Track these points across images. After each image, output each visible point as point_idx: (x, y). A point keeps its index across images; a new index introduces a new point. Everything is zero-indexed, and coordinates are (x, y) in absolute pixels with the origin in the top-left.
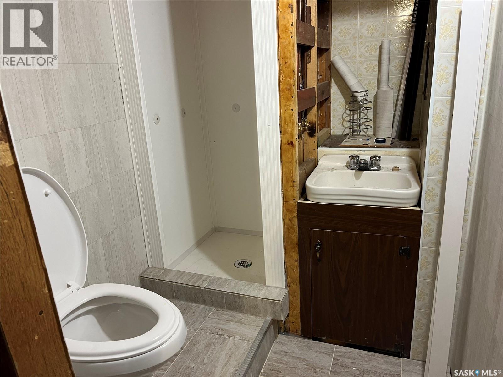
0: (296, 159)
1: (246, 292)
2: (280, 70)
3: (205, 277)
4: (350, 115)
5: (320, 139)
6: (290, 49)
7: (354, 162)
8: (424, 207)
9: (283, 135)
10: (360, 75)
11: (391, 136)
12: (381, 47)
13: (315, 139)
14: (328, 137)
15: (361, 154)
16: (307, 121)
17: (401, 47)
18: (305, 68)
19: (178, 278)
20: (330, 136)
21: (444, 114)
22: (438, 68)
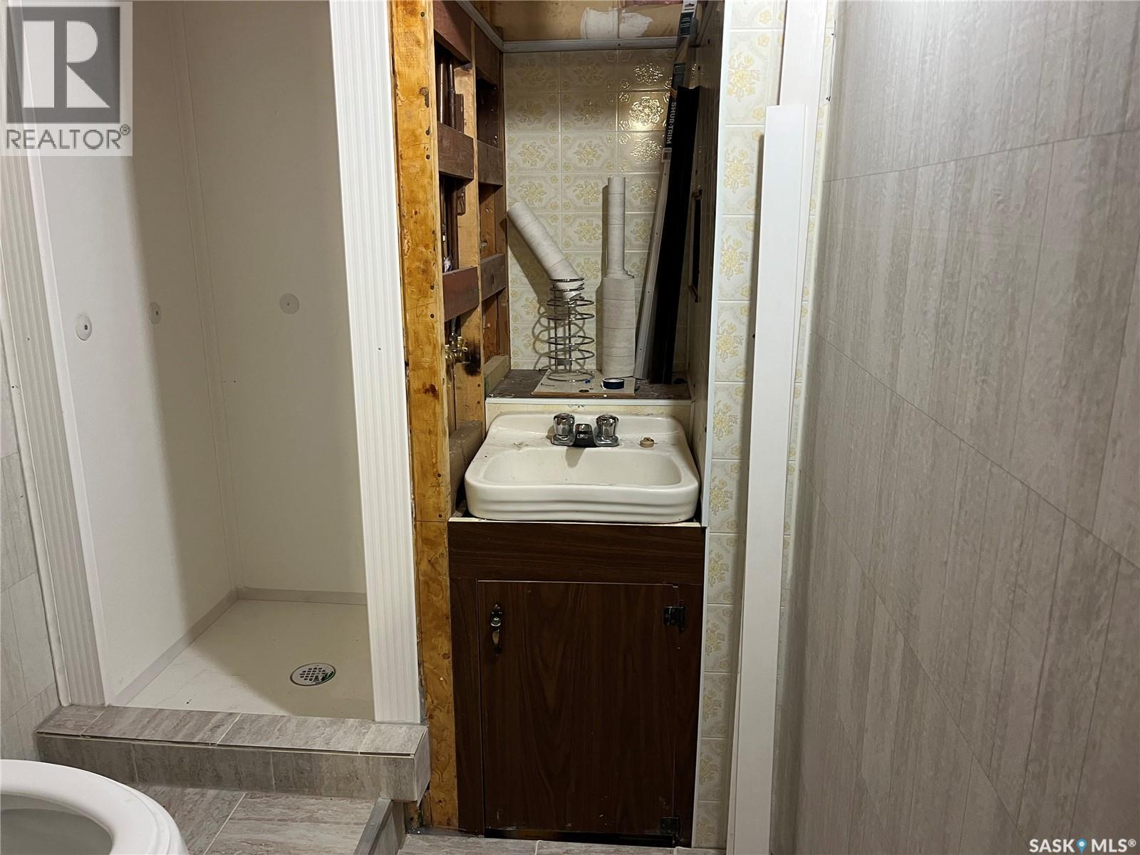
0: (443, 424)
1: (328, 744)
2: (402, 227)
3: (219, 716)
4: (548, 329)
5: (489, 380)
6: (426, 183)
7: (564, 429)
8: (709, 521)
9: (413, 370)
10: (567, 245)
11: (634, 373)
12: (606, 191)
13: (479, 380)
14: (504, 374)
15: (576, 412)
16: (462, 340)
17: (645, 192)
18: (455, 225)
19: (144, 727)
20: (509, 373)
21: (737, 335)
22: (724, 243)
